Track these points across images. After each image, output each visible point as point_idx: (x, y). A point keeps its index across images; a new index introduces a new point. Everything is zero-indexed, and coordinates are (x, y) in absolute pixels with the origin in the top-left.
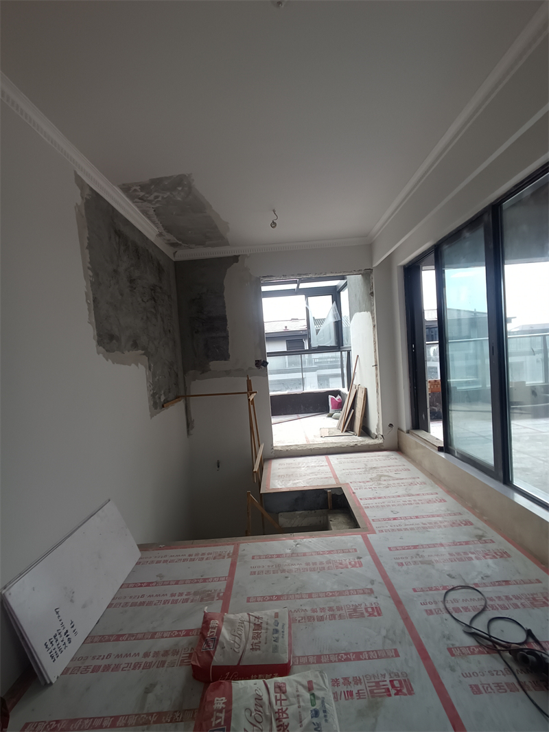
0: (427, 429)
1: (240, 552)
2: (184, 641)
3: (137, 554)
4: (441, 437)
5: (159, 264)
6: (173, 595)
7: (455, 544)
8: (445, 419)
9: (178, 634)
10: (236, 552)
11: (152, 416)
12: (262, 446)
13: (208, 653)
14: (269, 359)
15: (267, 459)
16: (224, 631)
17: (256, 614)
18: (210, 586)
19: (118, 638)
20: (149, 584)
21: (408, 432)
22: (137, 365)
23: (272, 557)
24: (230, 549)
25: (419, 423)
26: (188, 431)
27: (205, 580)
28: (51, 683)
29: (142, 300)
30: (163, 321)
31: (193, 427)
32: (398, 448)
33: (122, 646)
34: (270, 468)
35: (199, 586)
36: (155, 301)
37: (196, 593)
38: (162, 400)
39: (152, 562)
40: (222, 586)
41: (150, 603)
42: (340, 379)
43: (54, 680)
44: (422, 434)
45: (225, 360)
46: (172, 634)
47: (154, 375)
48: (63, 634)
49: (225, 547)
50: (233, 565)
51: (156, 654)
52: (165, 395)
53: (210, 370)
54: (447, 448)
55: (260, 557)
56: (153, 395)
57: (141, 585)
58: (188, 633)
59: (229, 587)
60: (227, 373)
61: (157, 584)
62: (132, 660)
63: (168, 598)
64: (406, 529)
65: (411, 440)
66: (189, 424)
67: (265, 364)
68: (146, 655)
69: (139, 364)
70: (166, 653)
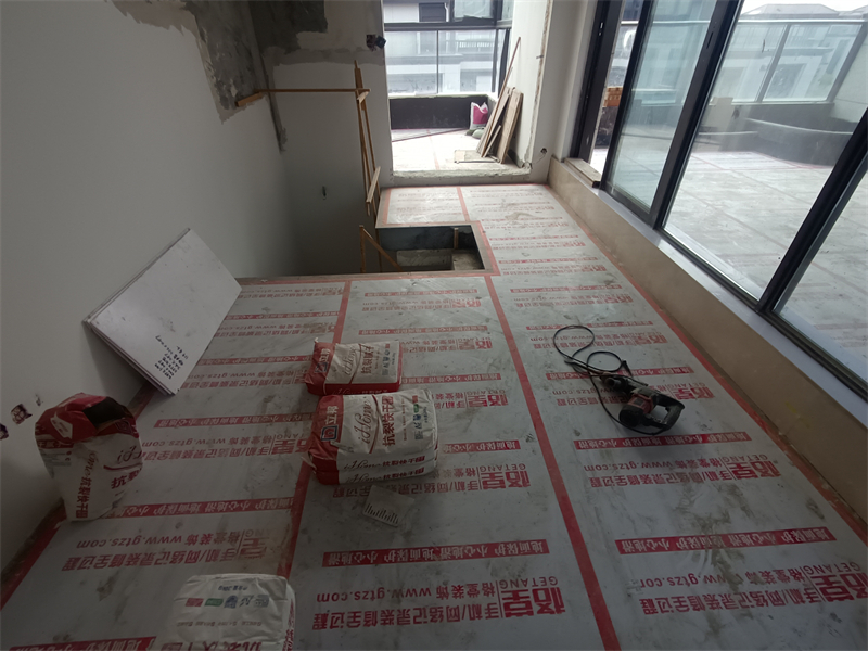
0: (587, 158)
1: (352, 289)
2: (297, 365)
3: (238, 288)
4: (601, 170)
6: (281, 327)
7: (580, 288)
8: (612, 145)
9: (291, 359)
10: (347, 289)
11: (223, 119)
12: (378, 170)
13: (321, 375)
14: (387, 36)
15: (383, 188)
16: (335, 357)
17: (368, 345)
18: (321, 320)
19: (231, 361)
20: (255, 317)
21: (563, 161)
22: (180, 29)
23: (386, 294)
24: (341, 285)
25: (579, 151)
26: (280, 145)
27: (315, 314)
28: (173, 394)
31: (285, 140)
32: (546, 181)
33: (236, 368)
34: (388, 199)
35: (309, 320)
37: (306, 326)
38: (234, 95)
39: (256, 296)
40: (333, 320)
41: (259, 334)
42: (490, 79)
43: (175, 392)
44: (580, 164)
45: (321, 31)
46: (284, 359)
47: (212, 51)
48: (172, 356)
49: (337, 283)
50: (345, 302)
51: (271, 374)
52: (237, 87)
53: (299, 48)
54: (603, 184)
55: (373, 295)
56: (219, 85)
57: (247, 317)
58: (301, 359)
59: (341, 321)
60: (326, 55)
61: (264, 316)
62: (250, 379)
63: (277, 329)
64: (533, 272)
65: (563, 171)
66: (280, 135)
67: (381, 42)
68: (261, 375)
69: (183, 28)
70: (281, 374)
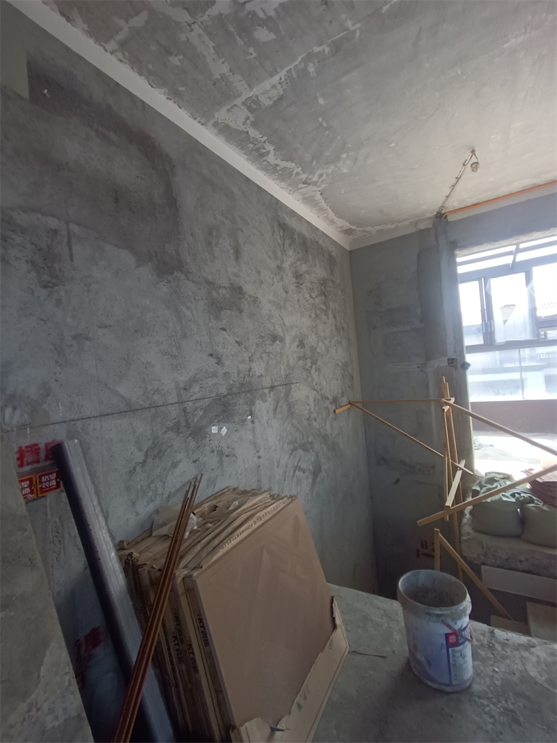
5: (330, 255)
29: (311, 296)
30: (335, 317)
36: (325, 296)
45: (409, 359)
